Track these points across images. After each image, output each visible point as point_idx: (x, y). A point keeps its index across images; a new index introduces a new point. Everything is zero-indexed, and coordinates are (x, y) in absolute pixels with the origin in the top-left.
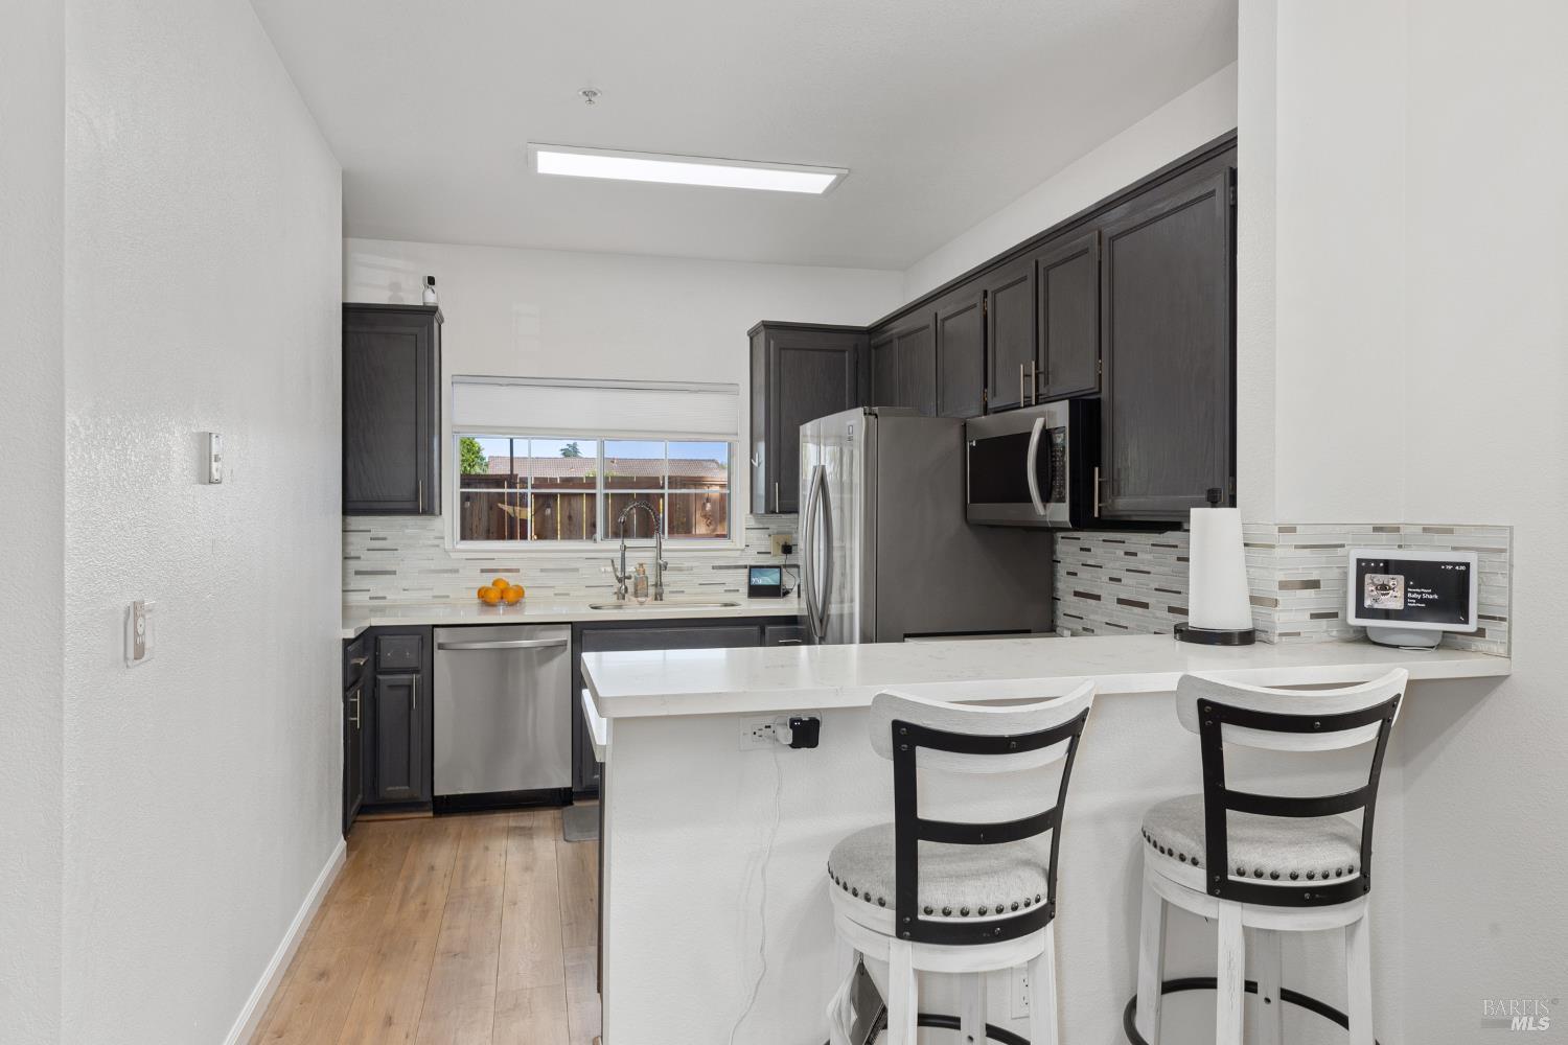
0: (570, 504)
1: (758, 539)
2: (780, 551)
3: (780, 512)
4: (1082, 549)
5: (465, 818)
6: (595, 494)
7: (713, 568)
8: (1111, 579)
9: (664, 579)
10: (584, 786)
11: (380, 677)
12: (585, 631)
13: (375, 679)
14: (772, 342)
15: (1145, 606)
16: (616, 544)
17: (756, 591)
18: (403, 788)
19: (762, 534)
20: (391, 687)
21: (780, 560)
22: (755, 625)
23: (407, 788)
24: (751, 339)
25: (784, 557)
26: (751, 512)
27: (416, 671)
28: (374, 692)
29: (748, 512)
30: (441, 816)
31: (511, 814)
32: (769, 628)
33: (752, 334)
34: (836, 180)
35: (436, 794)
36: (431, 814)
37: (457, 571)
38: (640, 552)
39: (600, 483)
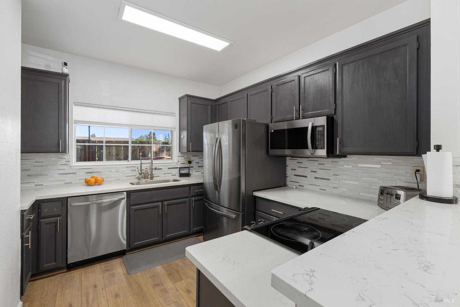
0: (109, 149)
1: (181, 159)
2: (188, 163)
3: (192, 152)
4: (298, 163)
5: (83, 269)
6: (128, 146)
7: (168, 168)
8: (311, 171)
9: (153, 173)
10: (131, 248)
11: (41, 220)
12: (132, 194)
13: (38, 221)
14: (189, 101)
15: (329, 180)
16: (138, 162)
17: (182, 175)
18: (53, 263)
19: (183, 158)
20: (46, 224)
21: (188, 165)
22: (188, 187)
23: (55, 263)
24: (180, 100)
25: (189, 164)
26: (180, 151)
27: (59, 216)
28: (38, 226)
29: (178, 151)
30: (70, 271)
31: (102, 263)
32: (192, 188)
33: (180, 99)
34: (229, 45)
35: (69, 263)
36: (66, 270)
37: (76, 173)
38: (146, 164)
39: (130, 142)
